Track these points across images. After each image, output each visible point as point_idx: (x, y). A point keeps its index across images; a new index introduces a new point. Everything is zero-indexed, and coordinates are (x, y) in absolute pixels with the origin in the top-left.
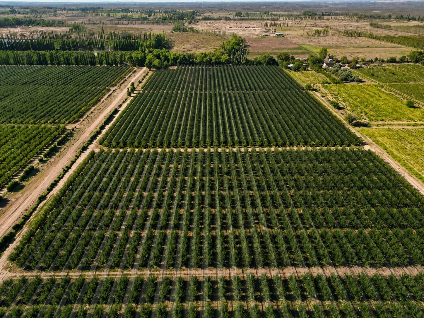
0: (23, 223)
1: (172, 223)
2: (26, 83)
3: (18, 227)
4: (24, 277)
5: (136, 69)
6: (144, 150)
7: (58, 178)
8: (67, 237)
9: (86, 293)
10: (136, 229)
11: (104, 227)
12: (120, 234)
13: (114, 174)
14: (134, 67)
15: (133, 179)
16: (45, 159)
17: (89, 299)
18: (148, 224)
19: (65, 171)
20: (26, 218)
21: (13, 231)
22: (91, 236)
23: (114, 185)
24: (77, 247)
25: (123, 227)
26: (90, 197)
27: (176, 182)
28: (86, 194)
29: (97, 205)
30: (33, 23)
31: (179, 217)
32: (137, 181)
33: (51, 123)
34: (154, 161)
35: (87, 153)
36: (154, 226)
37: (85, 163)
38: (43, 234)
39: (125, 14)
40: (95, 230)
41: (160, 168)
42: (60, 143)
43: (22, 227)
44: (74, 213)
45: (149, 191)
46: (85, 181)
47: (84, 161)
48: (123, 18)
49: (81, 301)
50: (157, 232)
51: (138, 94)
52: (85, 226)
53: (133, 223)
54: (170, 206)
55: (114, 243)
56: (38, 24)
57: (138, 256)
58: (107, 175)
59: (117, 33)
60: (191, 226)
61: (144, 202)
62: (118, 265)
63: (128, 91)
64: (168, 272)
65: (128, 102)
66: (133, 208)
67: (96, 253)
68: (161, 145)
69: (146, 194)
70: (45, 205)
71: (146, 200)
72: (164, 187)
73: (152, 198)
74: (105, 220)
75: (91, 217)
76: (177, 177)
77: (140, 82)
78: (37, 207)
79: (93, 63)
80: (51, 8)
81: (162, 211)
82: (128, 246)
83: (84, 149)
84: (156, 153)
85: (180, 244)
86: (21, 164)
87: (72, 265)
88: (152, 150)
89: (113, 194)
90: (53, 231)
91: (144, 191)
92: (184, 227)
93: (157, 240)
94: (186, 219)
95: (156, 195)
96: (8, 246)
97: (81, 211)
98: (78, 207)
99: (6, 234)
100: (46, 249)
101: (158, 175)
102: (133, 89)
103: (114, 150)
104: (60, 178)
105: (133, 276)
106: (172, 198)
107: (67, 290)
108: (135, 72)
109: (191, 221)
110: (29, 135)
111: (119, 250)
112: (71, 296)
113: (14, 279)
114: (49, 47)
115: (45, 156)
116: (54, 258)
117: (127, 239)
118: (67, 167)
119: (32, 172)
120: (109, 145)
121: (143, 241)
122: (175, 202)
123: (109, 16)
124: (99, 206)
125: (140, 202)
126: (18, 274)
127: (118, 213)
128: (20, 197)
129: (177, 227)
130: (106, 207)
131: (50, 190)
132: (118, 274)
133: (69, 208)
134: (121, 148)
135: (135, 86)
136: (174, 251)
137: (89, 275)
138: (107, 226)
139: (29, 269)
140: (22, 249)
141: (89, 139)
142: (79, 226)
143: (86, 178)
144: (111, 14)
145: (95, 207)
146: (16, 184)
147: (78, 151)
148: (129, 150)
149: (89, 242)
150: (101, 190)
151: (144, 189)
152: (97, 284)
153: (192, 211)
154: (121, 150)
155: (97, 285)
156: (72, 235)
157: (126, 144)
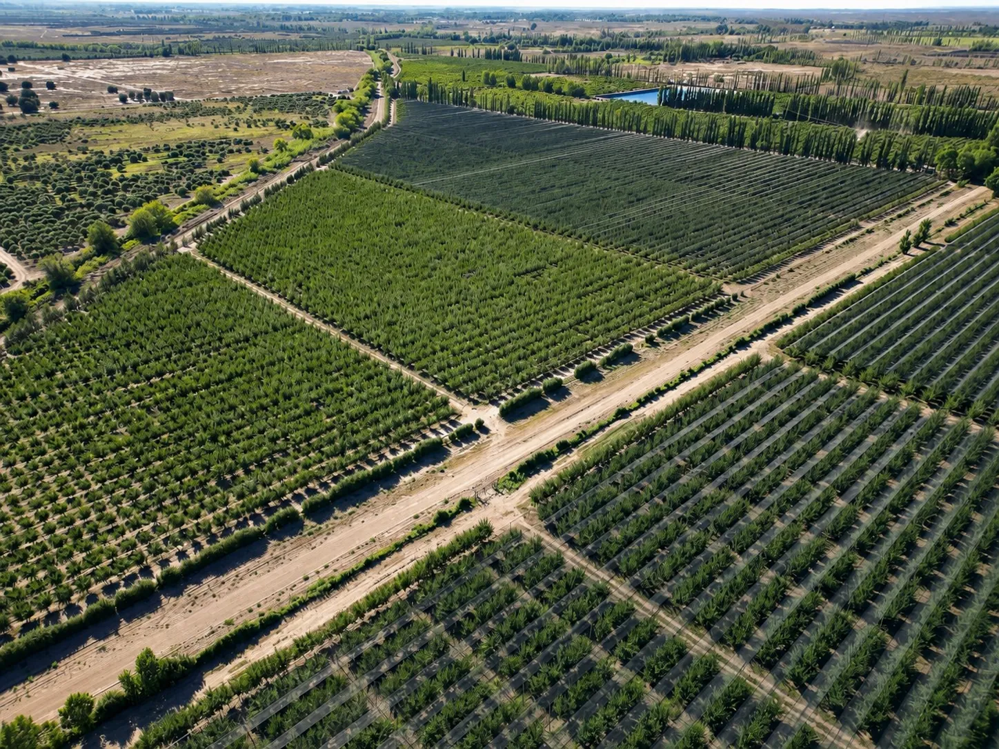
0: (575, 444)
1: (880, 610)
2: (687, 178)
3: (565, 447)
4: (540, 539)
5: (953, 185)
6: (884, 397)
7: (667, 385)
8: (636, 508)
9: (626, 639)
10: (783, 573)
11: (712, 529)
12: (741, 563)
13: (782, 424)
14: (949, 183)
15: (822, 454)
16: (658, 340)
17: (627, 654)
18: (816, 576)
19: (684, 378)
20: (584, 437)
21: (556, 449)
22: (679, 533)
23: (772, 450)
24: (644, 539)
25: (753, 552)
26: (710, 452)
27: (941, 512)
28: (705, 442)
29: (717, 475)
30: (749, 55)
31: (910, 608)
32: (832, 464)
33: (697, 272)
34: (897, 434)
35: (743, 356)
36: (828, 591)
37: (731, 376)
38: (597, 479)
39: (986, 39)
40: (692, 524)
41: (907, 458)
42: (697, 318)
43: (571, 451)
44: (667, 469)
45: (853, 502)
46: (714, 413)
47: (730, 371)
48: (975, 50)
49: (610, 648)
50: (829, 609)
51: (933, 252)
52: (675, 507)
53: (781, 554)
54: (894, 566)
55: (720, 574)
56: (758, 57)
57: (761, 634)
58: (766, 420)
59: (940, 88)
60: (934, 649)
61: (828, 521)
62: (708, 625)
63: (905, 239)
64: (818, 718)
65: (894, 265)
66: (795, 521)
67: (675, 571)
68: (938, 401)
69: (840, 503)
70: (621, 427)
71: (836, 519)
72: (896, 510)
73: (852, 521)
74: (721, 515)
75: (695, 492)
76: (949, 500)
77: (950, 223)
78: (608, 425)
79: (843, 158)
80: (801, 23)
81: (864, 567)
82: (747, 598)
83: (742, 344)
84: (915, 416)
85: (880, 671)
86: (614, 334)
87: (623, 568)
88: (905, 404)
89: (761, 469)
90: (615, 484)
91: (840, 495)
92: (911, 641)
93: (821, 627)
94: (928, 623)
95: (867, 519)
96: (538, 472)
97: (680, 471)
98: (678, 460)
99: (543, 451)
100: (592, 511)
101: (895, 473)
102: (923, 236)
103: (805, 370)
104: (670, 388)
105: (732, 671)
106: (910, 548)
107: (596, 609)
108: (947, 194)
109: (940, 635)
110: (649, 283)
111: (723, 595)
112: (597, 626)
113: (526, 534)
114: (761, 109)
115: (661, 334)
116: (598, 534)
117: (750, 582)
118: (690, 371)
119: (628, 356)
120: (800, 357)
121: (787, 609)
122: (914, 564)
123: (938, 43)
124: (720, 480)
125: (819, 516)
126: (533, 530)
127: (755, 513)
128: (588, 395)
129: (892, 626)
130: (734, 486)
131: (642, 403)
132: (700, 644)
133: (662, 454)
134: (824, 371)
135: (932, 231)
136: (858, 679)
137: (645, 608)
138: (721, 529)
139: (552, 529)
140: (556, 489)
141: (761, 326)
142: (664, 500)
143: (720, 408)
144: (945, 41)
145: (712, 477)
146: (592, 367)
147: (727, 346)
148: (843, 382)
149: (671, 541)
150: (738, 447)
151: (842, 489)
152: (652, 635)
153: (954, 610)
154: (823, 377)
155: (651, 638)
156: (645, 511)
157: (842, 367)
